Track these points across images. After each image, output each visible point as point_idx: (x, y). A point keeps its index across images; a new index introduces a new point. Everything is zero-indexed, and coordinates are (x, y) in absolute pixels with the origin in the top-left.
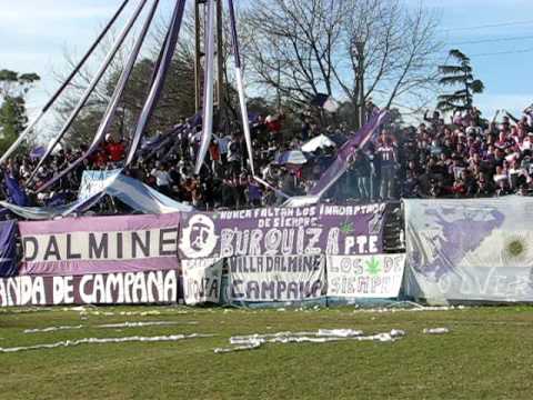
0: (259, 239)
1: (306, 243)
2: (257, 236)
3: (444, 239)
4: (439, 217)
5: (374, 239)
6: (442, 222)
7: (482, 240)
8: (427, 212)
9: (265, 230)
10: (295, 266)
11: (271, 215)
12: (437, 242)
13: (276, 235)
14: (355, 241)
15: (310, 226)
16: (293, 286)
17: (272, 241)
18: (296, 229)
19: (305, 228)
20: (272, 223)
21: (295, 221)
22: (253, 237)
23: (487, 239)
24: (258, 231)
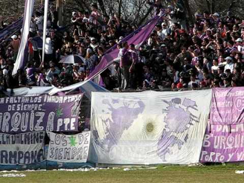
0: (8, 119)
1: (35, 123)
2: (7, 117)
3: (112, 120)
4: (110, 105)
5: (73, 120)
6: (112, 109)
7: (132, 122)
8: (104, 102)
9: (12, 113)
10: (29, 140)
11: (16, 102)
12: (108, 123)
13: (18, 116)
14: (63, 122)
15: (38, 111)
16: (27, 155)
17: (15, 121)
18: (30, 112)
19: (35, 112)
20: (16, 108)
21: (29, 106)
22: (5, 118)
23: (135, 121)
24: (7, 114)
